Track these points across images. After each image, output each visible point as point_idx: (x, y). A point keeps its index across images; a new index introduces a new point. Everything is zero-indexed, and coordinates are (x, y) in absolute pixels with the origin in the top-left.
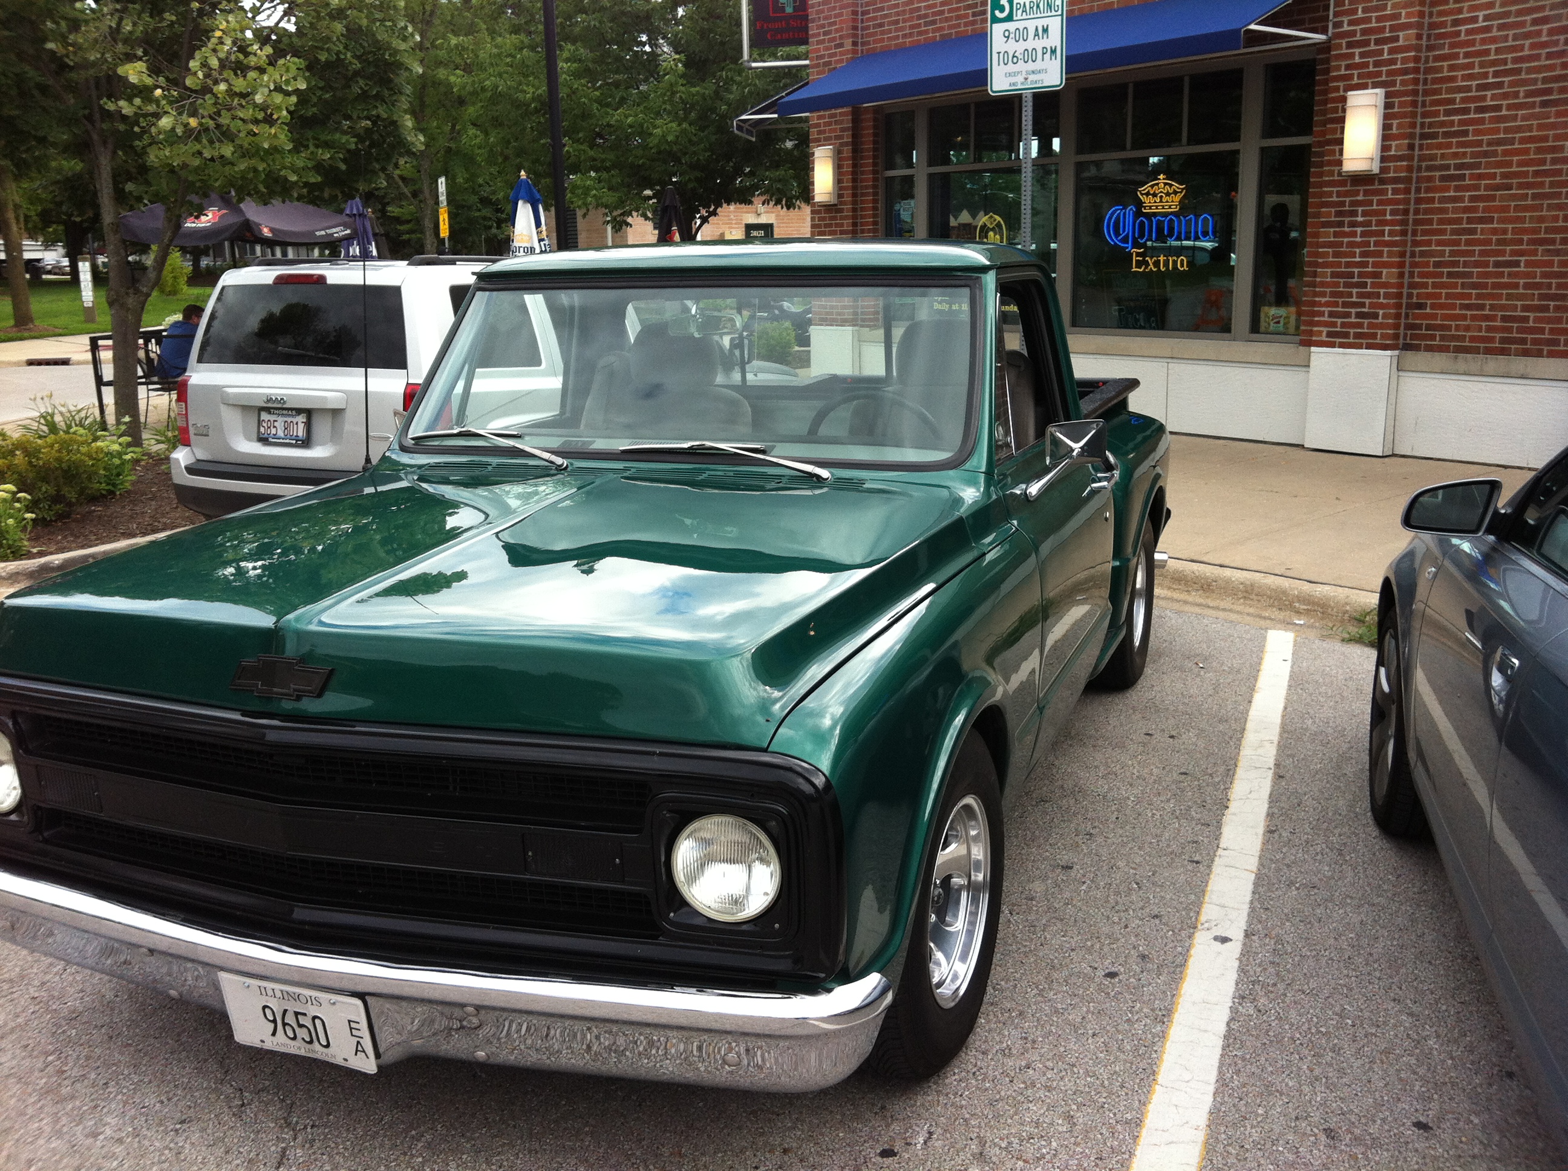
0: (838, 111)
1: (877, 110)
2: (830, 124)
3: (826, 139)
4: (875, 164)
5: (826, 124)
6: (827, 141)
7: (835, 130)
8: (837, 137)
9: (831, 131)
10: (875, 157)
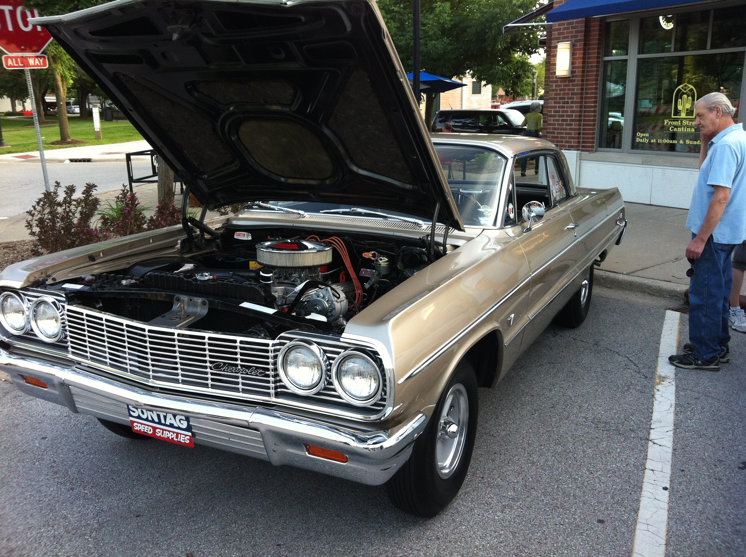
0: (574, 21)
1: (602, 20)
2: (568, 28)
3: (564, 38)
4: (598, 53)
5: (564, 29)
6: (564, 39)
7: (572, 32)
8: (572, 37)
9: (567, 33)
10: (599, 48)
